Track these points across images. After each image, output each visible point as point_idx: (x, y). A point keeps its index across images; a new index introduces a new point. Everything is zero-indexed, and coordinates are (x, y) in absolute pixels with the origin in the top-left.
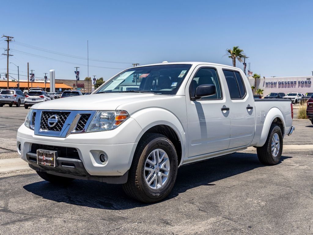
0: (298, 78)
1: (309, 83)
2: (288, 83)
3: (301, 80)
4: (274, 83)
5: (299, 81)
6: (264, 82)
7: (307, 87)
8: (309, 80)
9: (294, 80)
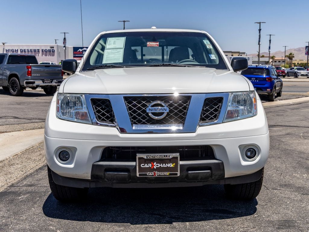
0: (40, 46)
1: (52, 52)
2: (31, 51)
3: (44, 48)
4: (16, 51)
5: (42, 50)
6: (4, 49)
7: (51, 56)
8: (53, 49)
9: (37, 48)
